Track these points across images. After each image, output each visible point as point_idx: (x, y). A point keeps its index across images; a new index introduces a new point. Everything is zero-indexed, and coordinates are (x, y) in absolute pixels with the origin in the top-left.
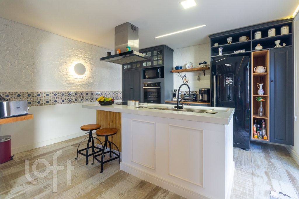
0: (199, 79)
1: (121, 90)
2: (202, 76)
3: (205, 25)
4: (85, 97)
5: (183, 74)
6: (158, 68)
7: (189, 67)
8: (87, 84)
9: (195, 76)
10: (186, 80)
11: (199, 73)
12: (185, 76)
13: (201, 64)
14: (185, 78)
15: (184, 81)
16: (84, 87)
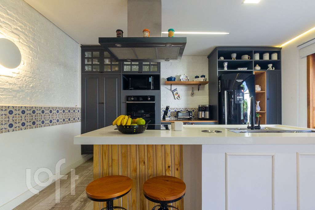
0: (192, 94)
1: (79, 105)
2: (196, 92)
3: (229, 33)
4: (18, 118)
5: (174, 87)
6: (150, 76)
7: (184, 80)
8: (23, 91)
9: (188, 90)
10: (178, 95)
11: (193, 88)
12: (175, 90)
13: (197, 77)
14: (176, 92)
15: (175, 96)
16: (15, 97)
